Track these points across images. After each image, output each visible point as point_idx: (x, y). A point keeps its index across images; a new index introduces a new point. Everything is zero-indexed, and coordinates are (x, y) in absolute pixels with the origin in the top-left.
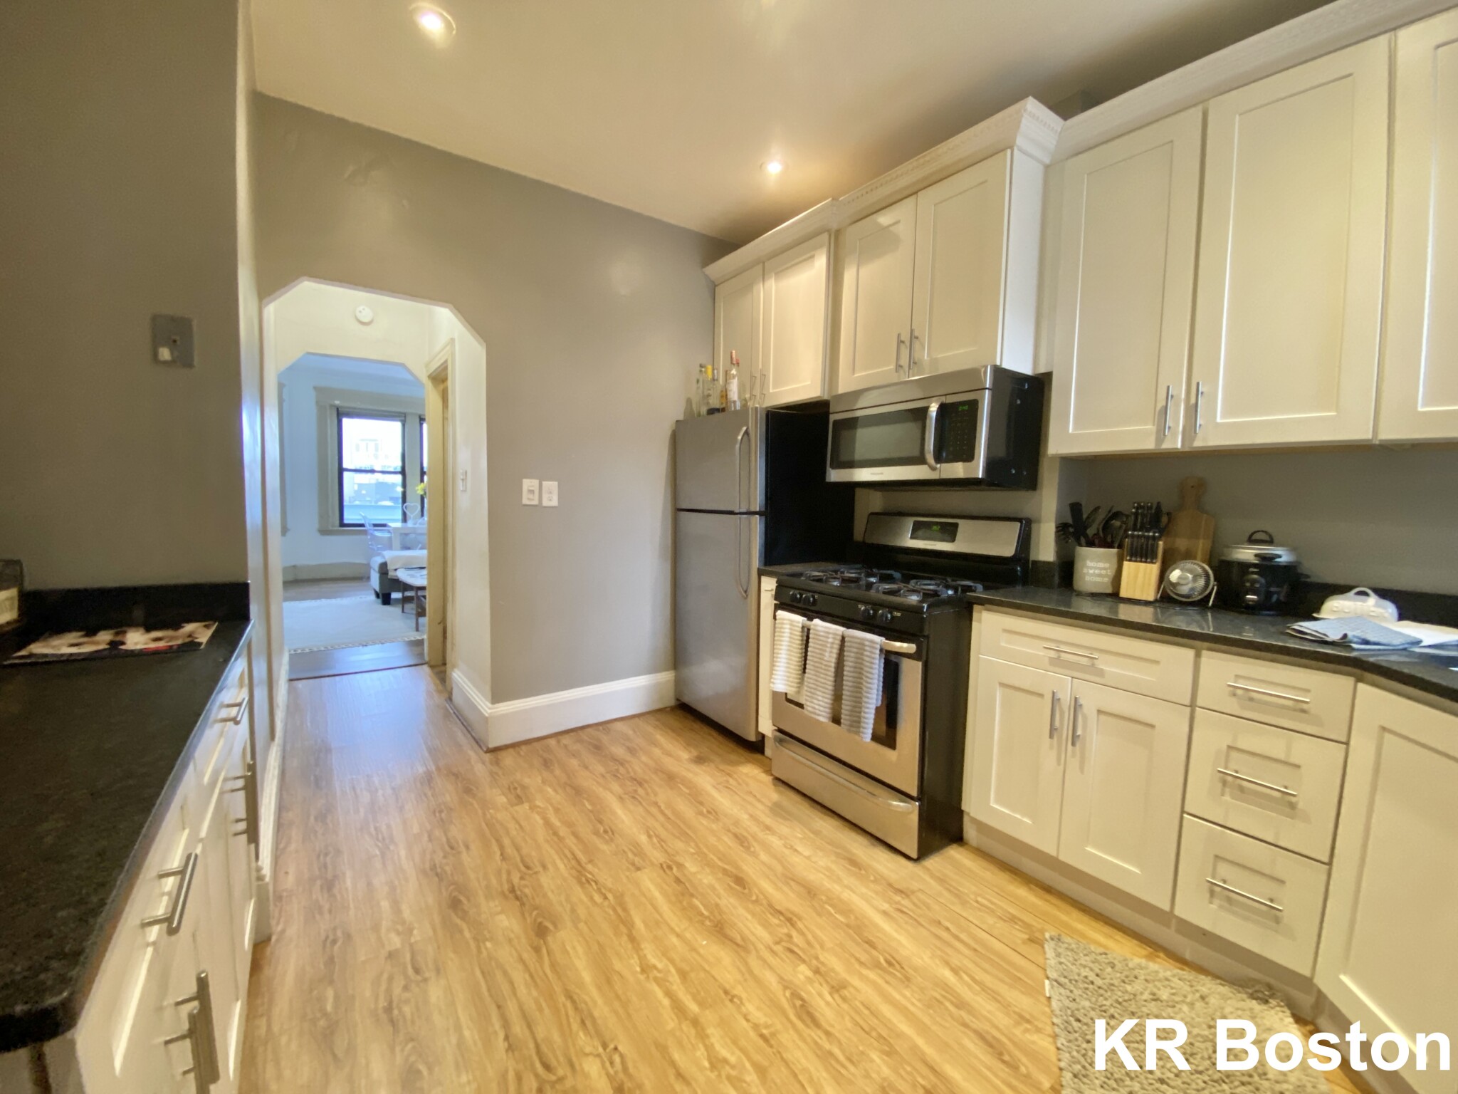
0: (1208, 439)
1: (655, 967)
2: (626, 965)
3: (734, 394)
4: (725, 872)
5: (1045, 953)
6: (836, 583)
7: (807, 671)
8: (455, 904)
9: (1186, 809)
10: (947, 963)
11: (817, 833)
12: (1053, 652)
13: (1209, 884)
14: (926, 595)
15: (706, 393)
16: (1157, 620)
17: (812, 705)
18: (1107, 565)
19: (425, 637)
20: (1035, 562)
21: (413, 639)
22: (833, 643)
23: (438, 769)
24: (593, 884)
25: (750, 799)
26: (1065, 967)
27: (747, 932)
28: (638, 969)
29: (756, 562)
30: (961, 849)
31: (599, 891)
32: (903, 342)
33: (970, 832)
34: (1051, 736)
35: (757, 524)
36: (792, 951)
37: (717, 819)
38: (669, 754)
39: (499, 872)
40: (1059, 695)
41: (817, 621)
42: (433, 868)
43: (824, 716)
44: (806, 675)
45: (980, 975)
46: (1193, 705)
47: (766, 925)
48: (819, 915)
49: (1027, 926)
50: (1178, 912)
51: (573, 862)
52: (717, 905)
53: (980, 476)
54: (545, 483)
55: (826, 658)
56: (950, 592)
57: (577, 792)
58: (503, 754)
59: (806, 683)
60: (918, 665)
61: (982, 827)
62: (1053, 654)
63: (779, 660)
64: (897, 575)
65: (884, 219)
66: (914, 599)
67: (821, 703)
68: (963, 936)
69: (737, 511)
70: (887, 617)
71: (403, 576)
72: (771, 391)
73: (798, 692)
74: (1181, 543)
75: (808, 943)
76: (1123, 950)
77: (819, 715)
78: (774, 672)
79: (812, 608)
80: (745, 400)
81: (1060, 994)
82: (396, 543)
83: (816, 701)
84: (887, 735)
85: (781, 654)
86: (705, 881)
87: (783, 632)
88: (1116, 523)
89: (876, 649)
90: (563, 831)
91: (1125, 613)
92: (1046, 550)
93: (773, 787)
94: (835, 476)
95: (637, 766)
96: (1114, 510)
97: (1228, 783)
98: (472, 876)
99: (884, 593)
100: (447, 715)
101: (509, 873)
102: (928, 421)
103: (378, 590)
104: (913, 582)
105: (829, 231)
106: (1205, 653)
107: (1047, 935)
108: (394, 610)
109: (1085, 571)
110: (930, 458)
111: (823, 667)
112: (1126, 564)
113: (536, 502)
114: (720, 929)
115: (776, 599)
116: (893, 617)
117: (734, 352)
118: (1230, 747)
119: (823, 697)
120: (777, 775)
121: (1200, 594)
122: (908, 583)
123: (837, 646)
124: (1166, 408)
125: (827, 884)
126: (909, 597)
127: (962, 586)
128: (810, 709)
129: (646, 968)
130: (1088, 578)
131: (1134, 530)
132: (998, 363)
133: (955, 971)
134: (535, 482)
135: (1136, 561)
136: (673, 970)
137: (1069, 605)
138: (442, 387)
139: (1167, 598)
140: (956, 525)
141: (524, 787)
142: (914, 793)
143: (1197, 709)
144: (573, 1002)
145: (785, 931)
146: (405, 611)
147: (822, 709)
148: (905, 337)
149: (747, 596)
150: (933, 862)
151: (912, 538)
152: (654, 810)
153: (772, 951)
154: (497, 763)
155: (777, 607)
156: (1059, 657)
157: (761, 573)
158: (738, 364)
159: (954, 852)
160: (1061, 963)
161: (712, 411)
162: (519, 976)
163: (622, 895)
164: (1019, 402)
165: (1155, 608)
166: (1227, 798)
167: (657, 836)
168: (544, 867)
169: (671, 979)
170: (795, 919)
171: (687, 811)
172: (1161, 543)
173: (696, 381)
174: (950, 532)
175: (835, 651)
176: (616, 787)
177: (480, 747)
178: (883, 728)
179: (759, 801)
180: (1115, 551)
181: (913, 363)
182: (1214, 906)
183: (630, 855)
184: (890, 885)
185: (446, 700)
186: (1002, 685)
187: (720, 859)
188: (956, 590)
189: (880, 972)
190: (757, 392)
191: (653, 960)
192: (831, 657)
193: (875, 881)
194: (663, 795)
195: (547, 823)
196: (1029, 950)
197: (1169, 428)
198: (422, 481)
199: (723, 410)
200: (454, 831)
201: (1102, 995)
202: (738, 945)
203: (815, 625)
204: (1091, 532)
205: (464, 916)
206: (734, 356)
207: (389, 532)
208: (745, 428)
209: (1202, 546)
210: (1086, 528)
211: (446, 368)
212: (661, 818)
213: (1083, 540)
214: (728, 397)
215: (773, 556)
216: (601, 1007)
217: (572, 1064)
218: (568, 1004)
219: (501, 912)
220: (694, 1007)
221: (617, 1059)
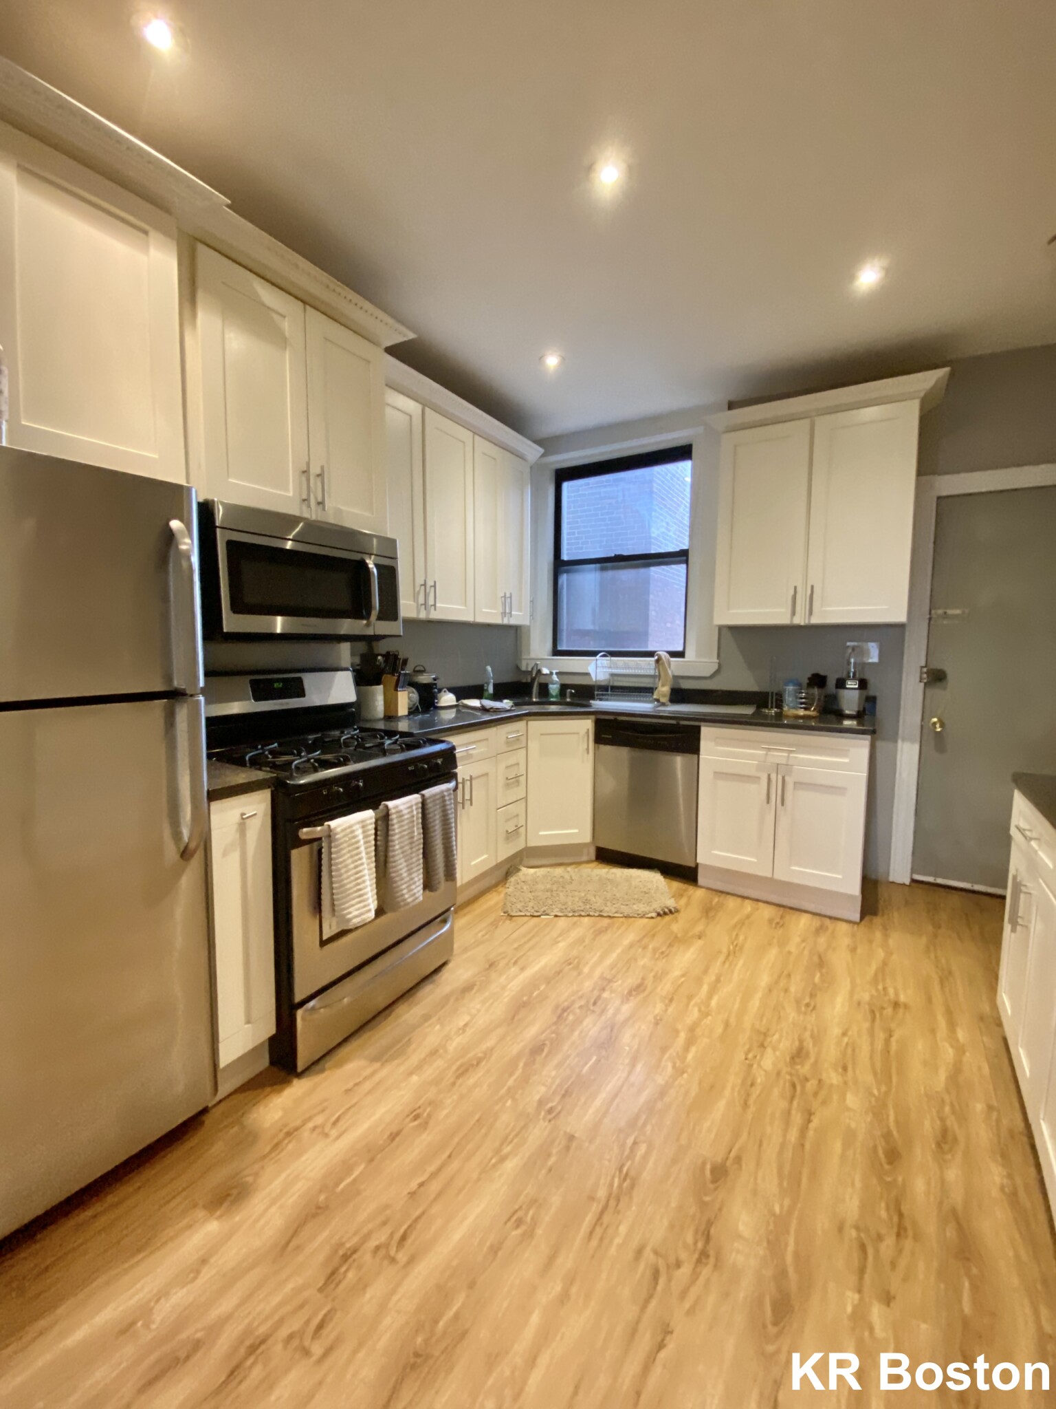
9: (498, 806)
13: (504, 837)
32: (305, 472)
97: (506, 784)
110: (374, 614)
112: (399, 693)
118: (505, 768)
121: (415, 705)
130: (379, 709)
140: (300, 680)
166: (506, 791)
182: (506, 846)
197: (422, 605)
216: (733, 1080)
217: (778, 1074)
218: (751, 1101)
219: (739, 1237)
220: (683, 1035)
221: (750, 1056)
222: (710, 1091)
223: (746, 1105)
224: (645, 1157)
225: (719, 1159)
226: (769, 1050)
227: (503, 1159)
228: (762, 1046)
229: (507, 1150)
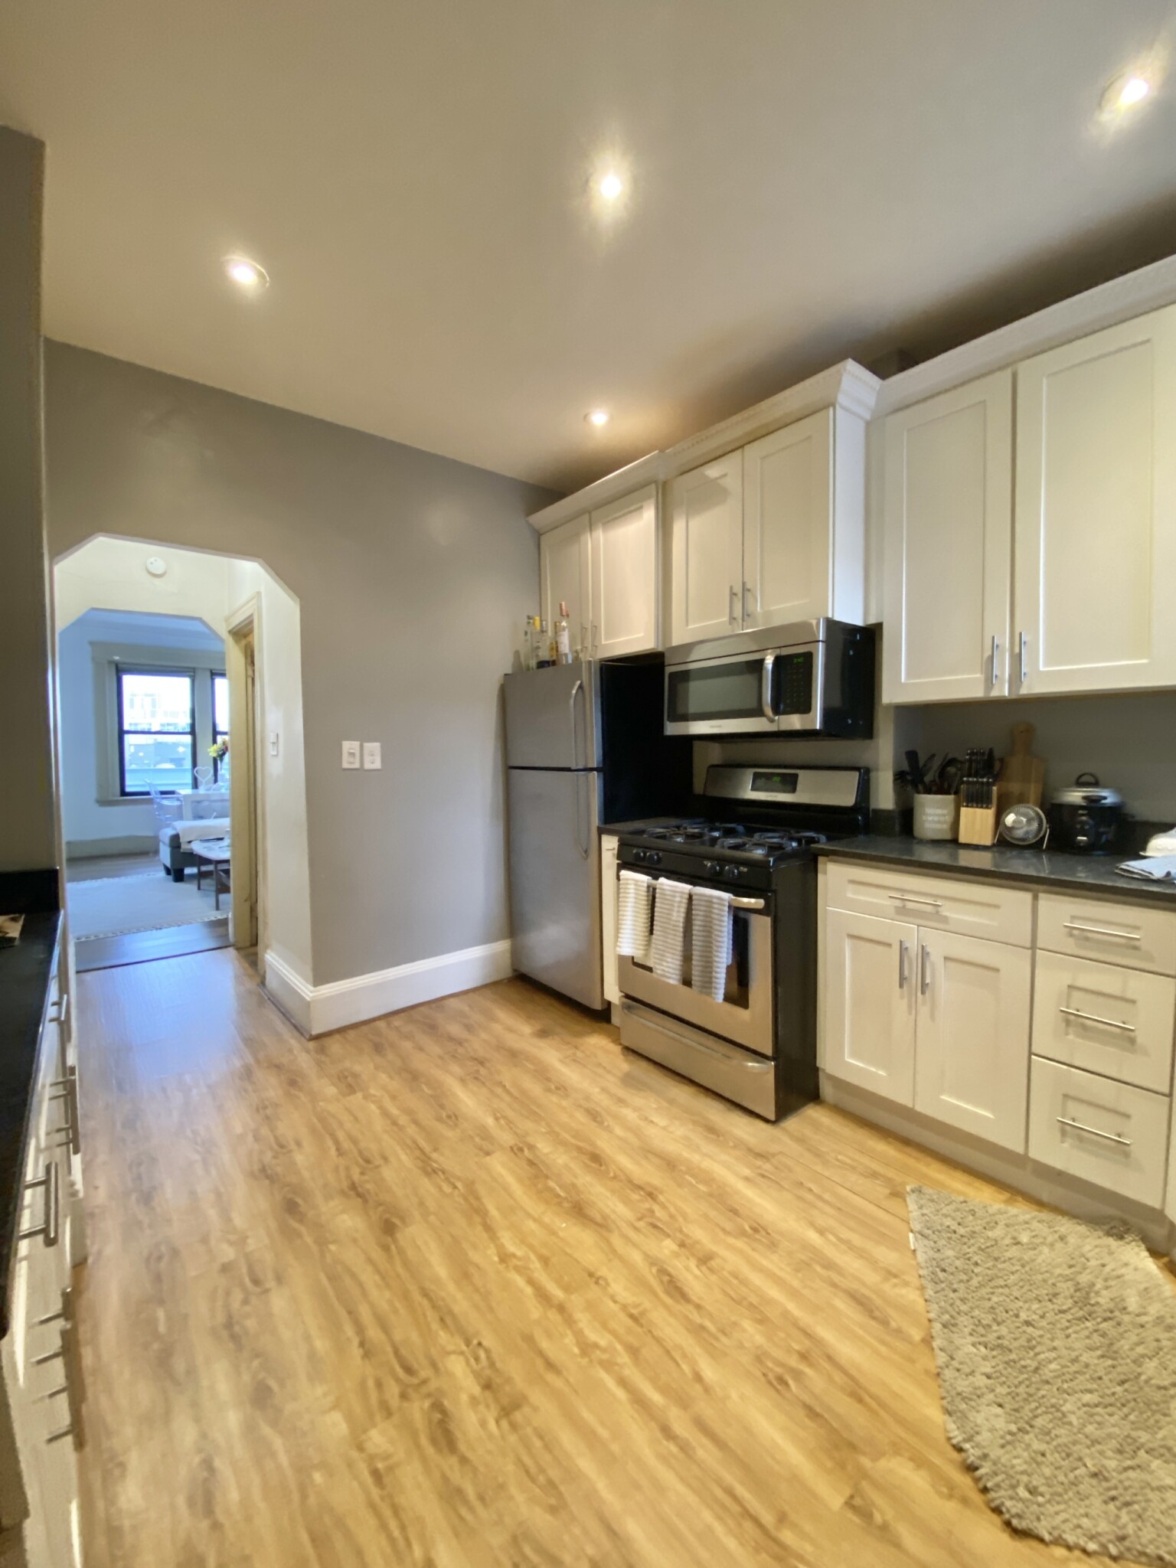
0: (1033, 686)
1: (514, 1255)
2: (485, 1257)
3: (565, 646)
4: (579, 1149)
5: (907, 1206)
6: (679, 840)
7: (654, 932)
8: (291, 1207)
9: (1035, 1049)
10: (813, 1225)
11: (671, 1102)
12: (898, 901)
13: (1060, 1124)
14: (772, 849)
15: (535, 645)
16: (996, 865)
17: (662, 968)
18: (945, 812)
19: (230, 915)
20: (876, 811)
21: (213, 919)
22: (680, 902)
23: (258, 1061)
24: (440, 1173)
25: (601, 1071)
26: (928, 1219)
27: (607, 1211)
28: (496, 1259)
29: (595, 820)
30: (818, 1108)
31: (447, 1180)
32: (735, 594)
33: (826, 1089)
34: (901, 986)
35: (595, 781)
36: (655, 1226)
37: (567, 1096)
38: (510, 1030)
39: (336, 1169)
40: (907, 944)
41: (662, 880)
42: (263, 1169)
43: (673, 978)
44: (654, 936)
45: (846, 1234)
46: (1033, 947)
47: (627, 1201)
48: (680, 1185)
49: (889, 1181)
50: (1033, 1154)
51: (418, 1153)
52: (574, 1185)
53: (818, 728)
54: (366, 745)
55: (674, 918)
56: (794, 844)
57: (413, 1078)
58: (327, 1041)
59: (653, 945)
60: (767, 921)
61: (839, 1083)
62: (898, 903)
63: (624, 922)
64: (740, 828)
65: (712, 471)
66: (759, 853)
67: (671, 965)
68: (827, 1196)
69: (574, 768)
70: (733, 872)
71: (198, 848)
72: (603, 643)
73: (646, 955)
74: (1015, 787)
75: (671, 1216)
76: (984, 1197)
77: (669, 978)
78: (620, 935)
79: (657, 866)
80: (577, 652)
81: (925, 1246)
82: (187, 811)
83: (665, 964)
84: (739, 995)
85: (626, 915)
86: (560, 1161)
87: (629, 893)
88: (952, 770)
89: (724, 905)
90: (403, 1120)
91: (966, 859)
92: (885, 797)
93: (622, 1057)
94: (672, 729)
95: (477, 1045)
96: (950, 756)
97: (1071, 1021)
98: (306, 1174)
99: (730, 848)
100: (261, 1003)
101: (347, 1169)
102: (764, 672)
103: (169, 865)
104: (757, 836)
105: (656, 482)
106: (1041, 895)
107: (908, 1188)
108: (189, 888)
109: (924, 818)
110: (768, 710)
111: (671, 927)
112: (964, 810)
113: (357, 765)
114: (579, 1211)
115: (618, 859)
116: (739, 872)
117: (563, 603)
118: (1069, 986)
119: (673, 959)
120: (627, 1044)
121: (1035, 838)
122: (752, 837)
123: (684, 905)
124: (992, 657)
125: (686, 1154)
126: (755, 852)
127: (807, 837)
128: (659, 972)
129: (504, 1258)
130: (927, 825)
131: (969, 776)
132: (830, 616)
133: (821, 1232)
134: (356, 744)
135: (972, 807)
136: (533, 1257)
137: (910, 852)
138: (244, 642)
139: (1004, 842)
140: (796, 776)
141: (356, 1076)
142: (769, 1052)
143: (1038, 951)
144: (430, 1300)
145: (647, 1205)
146: (202, 887)
147: (671, 971)
148: (738, 589)
149: (587, 856)
150: (792, 1123)
151: (754, 789)
152: (499, 1091)
153: (636, 1229)
154: (322, 1050)
155: (620, 867)
156: (904, 906)
157: (601, 832)
158: (568, 615)
159: (812, 1112)
160: (923, 1215)
161: (542, 664)
162: (368, 1277)
163: (473, 1183)
164: (851, 653)
165: (994, 852)
166: (1071, 1037)
167: (505, 1118)
168: (385, 1159)
169: (532, 1266)
170: (655, 1192)
171: (535, 1088)
172: (995, 788)
173: (524, 633)
174: (790, 783)
175: (683, 910)
176: (456, 1069)
177: (302, 1034)
178: (735, 986)
179: (609, 1072)
180: (951, 797)
181: (746, 615)
182: (1066, 1145)
183: (477, 1139)
184: (750, 1150)
185: (258, 985)
186: (851, 936)
187: (574, 1137)
188: (799, 841)
189: (745, 1239)
190: (589, 644)
191: (511, 1248)
192: (679, 916)
193: (735, 1147)
194: (507, 1074)
195: (385, 1113)
196: (894, 1205)
197: (996, 676)
198: (215, 741)
199: (554, 663)
200: (282, 1128)
201: (965, 1244)
202: (597, 1224)
203: (662, 884)
204: (928, 779)
205: (301, 1218)
206: (564, 608)
207: (178, 800)
208: (578, 683)
209: (1033, 790)
210: (922, 776)
211: (251, 622)
212: (507, 1098)
213: (921, 787)
214: (559, 650)
215: (613, 814)
216: (460, 1303)
217: (434, 1365)
218: (425, 1302)
219: (343, 1212)
220: (558, 1293)
221: (482, 1355)
222: (464, 1273)
223: (426, 1294)
224: (440, 1188)
225: (399, 1236)
226: (476, 1390)
227: (497, 1119)
228: (487, 1386)
229: (502, 1122)
